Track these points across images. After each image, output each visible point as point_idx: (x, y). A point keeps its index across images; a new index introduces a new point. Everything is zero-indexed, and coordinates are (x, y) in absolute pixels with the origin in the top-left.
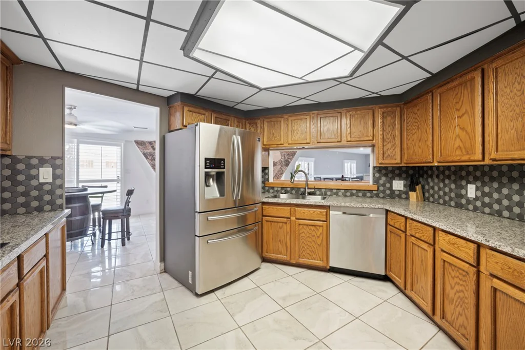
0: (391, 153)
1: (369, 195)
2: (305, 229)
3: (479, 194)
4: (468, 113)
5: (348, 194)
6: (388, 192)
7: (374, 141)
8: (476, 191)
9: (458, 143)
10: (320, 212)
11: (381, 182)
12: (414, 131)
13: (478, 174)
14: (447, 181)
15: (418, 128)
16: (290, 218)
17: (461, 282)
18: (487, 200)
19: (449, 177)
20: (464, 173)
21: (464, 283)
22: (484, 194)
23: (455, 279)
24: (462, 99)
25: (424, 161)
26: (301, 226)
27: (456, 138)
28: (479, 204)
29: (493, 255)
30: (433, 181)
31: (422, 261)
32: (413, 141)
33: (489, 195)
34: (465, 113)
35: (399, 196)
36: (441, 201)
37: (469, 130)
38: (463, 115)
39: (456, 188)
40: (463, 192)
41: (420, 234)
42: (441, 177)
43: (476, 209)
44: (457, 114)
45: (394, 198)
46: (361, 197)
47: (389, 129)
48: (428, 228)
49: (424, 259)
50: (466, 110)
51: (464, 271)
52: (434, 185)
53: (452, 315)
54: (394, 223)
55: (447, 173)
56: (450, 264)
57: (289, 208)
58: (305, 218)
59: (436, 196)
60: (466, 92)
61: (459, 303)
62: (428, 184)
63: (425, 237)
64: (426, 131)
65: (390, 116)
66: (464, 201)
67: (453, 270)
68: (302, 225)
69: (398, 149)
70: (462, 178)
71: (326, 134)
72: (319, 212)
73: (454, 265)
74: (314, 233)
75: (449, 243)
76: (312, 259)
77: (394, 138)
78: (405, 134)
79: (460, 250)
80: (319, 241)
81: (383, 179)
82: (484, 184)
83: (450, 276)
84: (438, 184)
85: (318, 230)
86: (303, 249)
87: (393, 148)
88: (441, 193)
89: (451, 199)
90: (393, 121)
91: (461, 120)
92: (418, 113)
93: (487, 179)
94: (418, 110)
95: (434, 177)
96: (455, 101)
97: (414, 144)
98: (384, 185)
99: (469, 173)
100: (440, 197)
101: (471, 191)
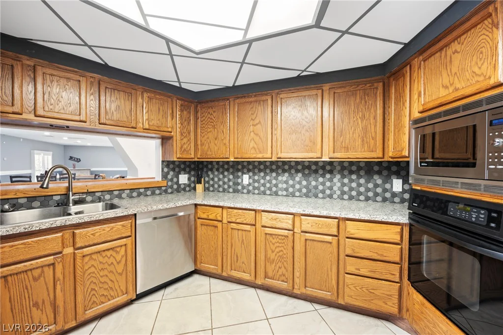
0: (187, 148)
1: (157, 192)
2: (95, 260)
3: (251, 181)
4: (261, 123)
5: (135, 194)
6: (175, 187)
7: (172, 134)
8: (249, 179)
9: (252, 144)
10: (123, 226)
11: (169, 177)
12: (209, 130)
13: (251, 167)
14: (226, 173)
15: (214, 127)
16: (60, 253)
17: (280, 245)
18: (256, 185)
19: (228, 170)
20: (240, 167)
21: (283, 245)
22: (254, 181)
23: (276, 244)
24: (256, 112)
25: (221, 156)
26: (87, 259)
27: (251, 140)
28: (251, 188)
29: (306, 219)
30: (213, 173)
31: (243, 241)
32: (208, 138)
33: (258, 181)
34: (258, 123)
35: (184, 189)
36: (221, 189)
37: (262, 135)
38: (257, 124)
39: (233, 177)
40: (240, 180)
41: (241, 220)
42: (221, 170)
43: (249, 192)
44: (251, 123)
45: (180, 192)
46: (150, 195)
47: (186, 123)
48: (250, 212)
49: (244, 238)
50: (260, 122)
51: (282, 236)
52: (214, 177)
53: (273, 271)
54: (208, 215)
55: (226, 167)
56: (271, 235)
57: (60, 235)
58: (95, 242)
59: (216, 186)
60: (259, 108)
61: (279, 260)
62: (208, 176)
63: (247, 220)
64: (223, 132)
65: (186, 110)
66: (240, 187)
67: (273, 239)
68: (88, 255)
69: (192, 145)
70: (238, 170)
71: (115, 113)
72: (120, 227)
73: (274, 235)
74: (112, 260)
75: (272, 219)
76: (109, 300)
77: (189, 133)
78: (199, 130)
79: (282, 222)
80: (120, 268)
81: (171, 173)
82: (254, 174)
83: (271, 244)
84: (217, 176)
85: (117, 252)
86: (94, 292)
87: (189, 143)
88: (221, 183)
89: (229, 187)
90: (188, 116)
91: (255, 128)
92: (215, 114)
93: (256, 171)
94: (214, 112)
95: (214, 170)
96: (250, 113)
97: (209, 141)
98: (171, 180)
99: (243, 167)
100: (219, 186)
101: (246, 179)
